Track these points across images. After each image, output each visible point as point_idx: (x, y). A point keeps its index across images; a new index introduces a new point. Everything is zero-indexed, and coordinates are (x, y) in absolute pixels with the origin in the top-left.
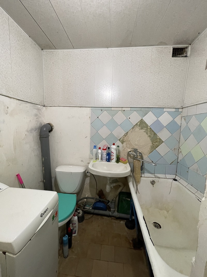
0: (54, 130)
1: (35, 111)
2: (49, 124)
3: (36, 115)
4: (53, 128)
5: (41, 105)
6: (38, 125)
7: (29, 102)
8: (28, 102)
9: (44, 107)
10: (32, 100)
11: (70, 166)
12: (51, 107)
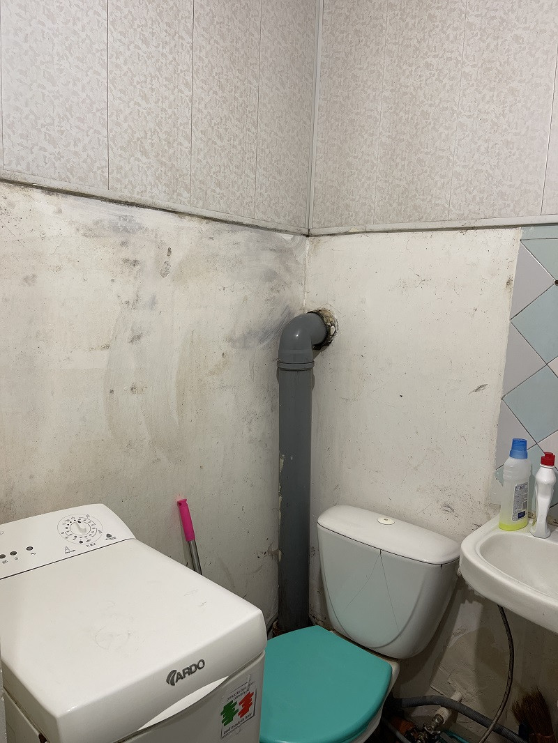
0: (335, 340)
1: (268, 260)
2: (318, 313)
3: (271, 276)
4: (332, 332)
5: (295, 234)
6: (277, 317)
7: (246, 222)
8: (241, 224)
9: (308, 241)
10: (259, 215)
11: (382, 520)
12: (333, 238)
